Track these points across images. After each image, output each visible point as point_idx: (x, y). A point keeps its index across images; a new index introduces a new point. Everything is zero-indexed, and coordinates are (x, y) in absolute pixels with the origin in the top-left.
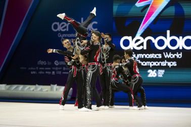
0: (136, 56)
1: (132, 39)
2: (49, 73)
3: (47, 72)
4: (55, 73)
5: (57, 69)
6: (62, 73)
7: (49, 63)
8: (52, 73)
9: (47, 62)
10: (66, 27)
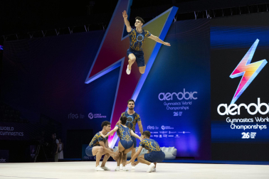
0: (231, 121)
1: (228, 106)
2: (157, 136)
6: (168, 136)
7: (157, 128)
8: (159, 136)
10: (170, 97)
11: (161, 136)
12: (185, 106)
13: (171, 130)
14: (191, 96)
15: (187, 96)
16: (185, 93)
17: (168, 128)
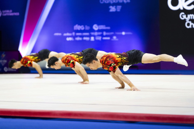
0: (187, 17)
2: (87, 39)
3: (85, 38)
4: (95, 39)
6: (102, 39)
7: (87, 28)
8: (90, 39)
9: (85, 27)
11: (92, 39)
13: (107, 31)
17: (102, 27)
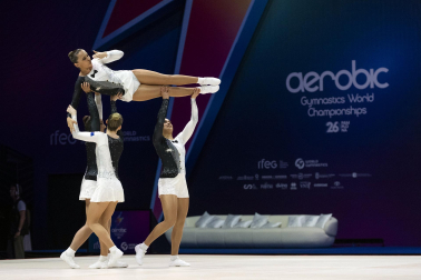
2: (284, 186)
3: (278, 186)
4: (298, 186)
5: (301, 176)
6: (312, 185)
7: (284, 165)
8: (289, 186)
9: (278, 163)
10: (317, 83)
12: (356, 105)
14: (372, 78)
15: (361, 79)
16: (356, 73)
17: (313, 163)
